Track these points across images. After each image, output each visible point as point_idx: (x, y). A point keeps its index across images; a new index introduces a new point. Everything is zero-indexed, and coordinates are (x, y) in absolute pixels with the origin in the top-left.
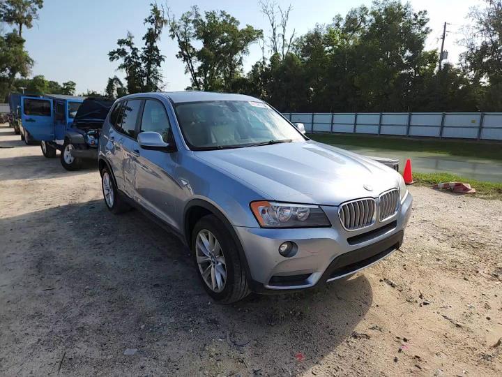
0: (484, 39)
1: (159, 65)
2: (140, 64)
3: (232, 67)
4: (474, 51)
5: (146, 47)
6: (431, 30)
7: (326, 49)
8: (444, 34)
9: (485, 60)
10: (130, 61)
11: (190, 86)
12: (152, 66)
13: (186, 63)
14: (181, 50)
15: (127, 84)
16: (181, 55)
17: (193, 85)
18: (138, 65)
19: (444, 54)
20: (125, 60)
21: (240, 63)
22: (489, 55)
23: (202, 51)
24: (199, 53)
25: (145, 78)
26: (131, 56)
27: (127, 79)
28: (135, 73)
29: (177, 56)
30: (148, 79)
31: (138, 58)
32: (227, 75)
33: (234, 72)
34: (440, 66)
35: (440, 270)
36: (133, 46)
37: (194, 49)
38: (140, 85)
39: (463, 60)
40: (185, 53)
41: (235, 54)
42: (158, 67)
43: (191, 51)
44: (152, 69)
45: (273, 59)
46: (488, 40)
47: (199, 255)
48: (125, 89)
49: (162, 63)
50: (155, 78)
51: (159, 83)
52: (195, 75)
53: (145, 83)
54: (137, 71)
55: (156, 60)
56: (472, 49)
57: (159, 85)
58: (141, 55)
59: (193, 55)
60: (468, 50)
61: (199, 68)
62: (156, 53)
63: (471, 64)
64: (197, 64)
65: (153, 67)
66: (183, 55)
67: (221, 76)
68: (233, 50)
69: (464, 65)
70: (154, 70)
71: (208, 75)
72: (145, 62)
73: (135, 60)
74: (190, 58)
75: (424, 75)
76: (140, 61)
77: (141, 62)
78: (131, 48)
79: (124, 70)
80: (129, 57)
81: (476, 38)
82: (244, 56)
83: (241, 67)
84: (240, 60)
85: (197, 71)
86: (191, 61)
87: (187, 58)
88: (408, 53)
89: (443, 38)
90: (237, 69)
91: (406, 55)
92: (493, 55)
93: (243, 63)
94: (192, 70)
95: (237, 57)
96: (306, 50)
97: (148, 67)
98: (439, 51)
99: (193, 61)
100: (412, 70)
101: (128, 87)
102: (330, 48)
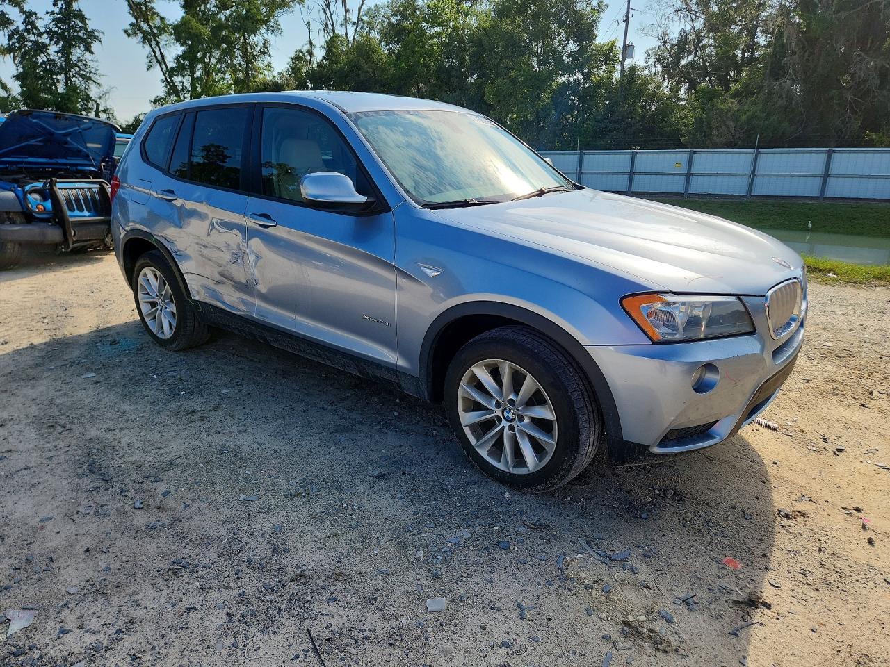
0: (682, 27)
1: (88, 49)
2: (45, 46)
3: (249, 59)
4: (668, 46)
5: (56, 10)
6: (607, 6)
7: (431, 31)
8: (628, 12)
9: (684, 62)
10: (21, 39)
11: (162, 95)
12: (73, 50)
13: (147, 47)
14: (134, 21)
15: (19, 90)
16: (135, 29)
17: (169, 94)
18: (42, 48)
19: (628, 49)
20: (10, 39)
21: (265, 51)
22: (690, 53)
23: (184, 22)
24: (176, 27)
25: (61, 77)
26: (22, 27)
27: (17, 77)
28: (36, 65)
29: (126, 31)
30: (68, 79)
31: (40, 34)
32: (241, 75)
33: (254, 69)
34: (623, 71)
35: (820, 396)
36: (26, 8)
37: (162, 19)
38: (49, 91)
39: (651, 62)
40: (144, 26)
41: (254, 32)
42: (87, 54)
43: (157, 22)
44: (74, 58)
45: (330, 46)
46: (688, 28)
47: (466, 410)
48: (15, 99)
49: (95, 46)
50: (82, 76)
51: (93, 87)
52: (170, 73)
53: (61, 88)
54: (40, 61)
55: (82, 40)
56: (665, 43)
57: (94, 92)
58: (46, 26)
59: (162, 30)
60: (659, 43)
61: (177, 59)
62: (80, 24)
63: (663, 67)
64: (173, 51)
65: (76, 53)
66: (140, 29)
67: (228, 76)
68: (249, 24)
69: (653, 70)
70: (79, 60)
71: (198, 74)
72: (56, 43)
73: (32, 37)
74: (155, 36)
75: (598, 85)
76: (45, 39)
77: (47, 41)
78: (22, 10)
79: (9, 58)
80: (17, 31)
81: (670, 24)
82: (271, 38)
83: (267, 59)
84: (265, 46)
85: (174, 65)
86: (158, 44)
87: (149, 38)
88: (572, 47)
89: (627, 21)
90: (258, 64)
91: (567, 49)
92: (695, 54)
93: (272, 52)
94: (162, 61)
95: (257, 39)
96: (394, 33)
97: (65, 52)
98: (620, 44)
99: (162, 43)
100: (579, 76)
101: (22, 94)
102: (439, 29)
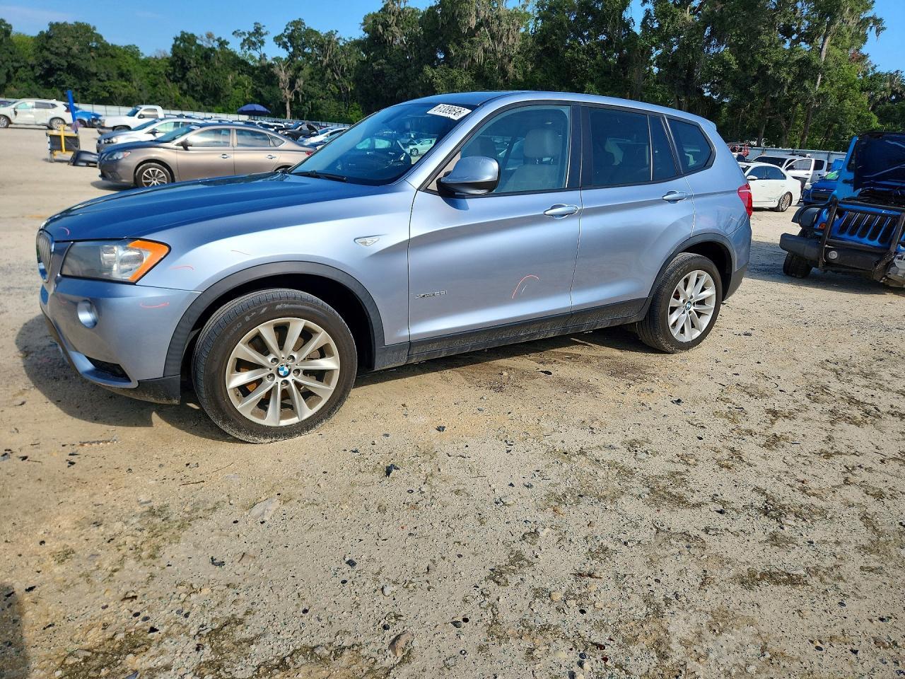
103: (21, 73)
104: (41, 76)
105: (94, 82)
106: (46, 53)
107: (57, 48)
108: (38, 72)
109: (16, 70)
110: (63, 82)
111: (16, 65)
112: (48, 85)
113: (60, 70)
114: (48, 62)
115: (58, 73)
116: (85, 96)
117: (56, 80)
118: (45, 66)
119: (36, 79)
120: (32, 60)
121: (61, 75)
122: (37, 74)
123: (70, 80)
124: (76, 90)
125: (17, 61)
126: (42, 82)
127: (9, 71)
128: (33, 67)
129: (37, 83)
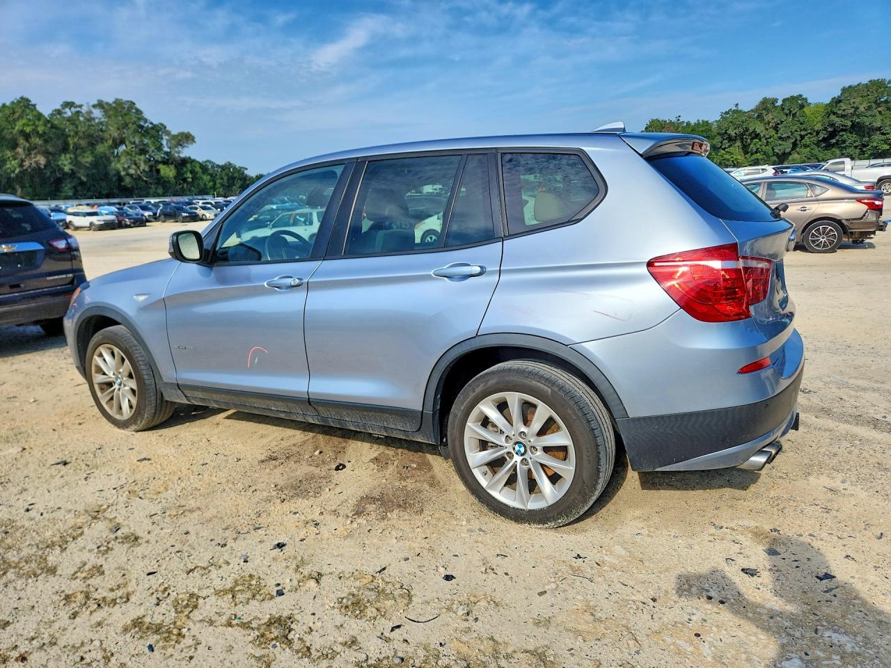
103: (807, 140)
104: (824, 140)
105: (877, 137)
106: (833, 117)
107: (844, 110)
108: (821, 136)
109: (802, 137)
110: (844, 142)
111: (803, 133)
112: (829, 146)
113: (843, 130)
114: (832, 125)
115: (841, 134)
116: (864, 151)
117: (837, 140)
118: (829, 129)
119: (818, 144)
120: (818, 127)
121: (842, 136)
122: (821, 139)
123: (850, 138)
124: (856, 147)
125: (805, 129)
126: (823, 145)
127: (796, 140)
128: (818, 133)
129: (818, 146)
